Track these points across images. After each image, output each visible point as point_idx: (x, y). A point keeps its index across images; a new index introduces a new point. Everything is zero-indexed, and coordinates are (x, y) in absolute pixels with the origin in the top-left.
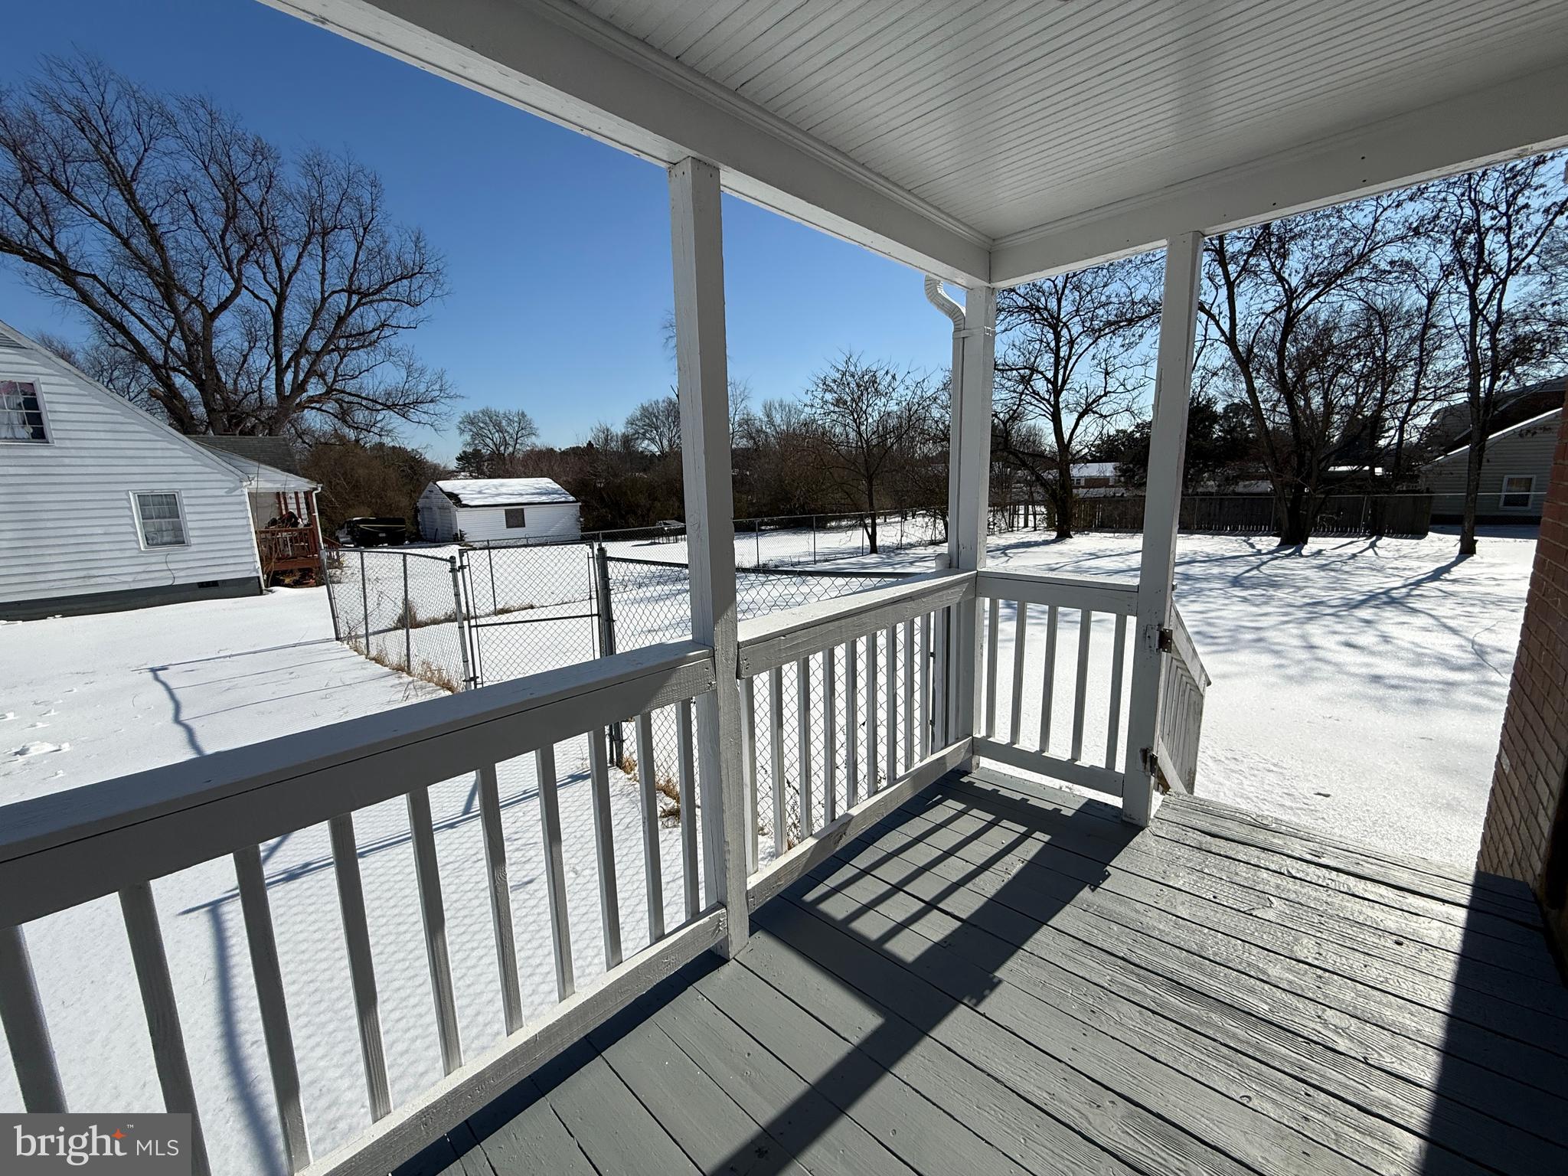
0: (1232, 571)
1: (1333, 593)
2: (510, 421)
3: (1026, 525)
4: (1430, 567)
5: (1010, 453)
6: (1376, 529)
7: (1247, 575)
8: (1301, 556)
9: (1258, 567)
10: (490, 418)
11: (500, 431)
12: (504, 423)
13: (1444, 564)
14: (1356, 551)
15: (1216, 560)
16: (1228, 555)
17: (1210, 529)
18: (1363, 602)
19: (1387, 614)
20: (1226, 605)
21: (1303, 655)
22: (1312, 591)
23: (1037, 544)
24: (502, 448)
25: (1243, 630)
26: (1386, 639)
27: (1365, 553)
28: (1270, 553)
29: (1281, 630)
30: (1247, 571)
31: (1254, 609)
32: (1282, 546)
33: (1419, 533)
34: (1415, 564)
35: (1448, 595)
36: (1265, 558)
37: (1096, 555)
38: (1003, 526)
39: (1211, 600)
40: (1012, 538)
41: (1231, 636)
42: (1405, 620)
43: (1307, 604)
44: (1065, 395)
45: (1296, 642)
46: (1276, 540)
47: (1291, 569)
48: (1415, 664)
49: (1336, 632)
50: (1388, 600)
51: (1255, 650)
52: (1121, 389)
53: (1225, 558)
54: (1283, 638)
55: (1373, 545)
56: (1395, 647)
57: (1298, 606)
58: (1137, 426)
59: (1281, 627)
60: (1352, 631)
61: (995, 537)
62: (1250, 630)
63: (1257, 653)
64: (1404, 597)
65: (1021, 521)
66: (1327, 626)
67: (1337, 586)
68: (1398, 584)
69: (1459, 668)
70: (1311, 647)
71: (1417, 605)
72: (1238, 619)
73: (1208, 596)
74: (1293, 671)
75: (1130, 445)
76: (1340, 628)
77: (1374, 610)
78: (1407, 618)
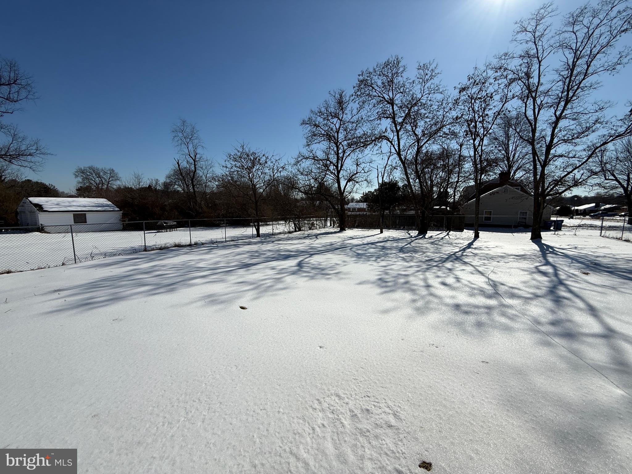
0: (401, 245)
1: (436, 254)
2: (105, 173)
3: (331, 225)
4: (467, 243)
5: (322, 195)
6: (449, 228)
7: (406, 246)
8: (425, 238)
9: (410, 243)
10: (94, 171)
11: (99, 177)
12: (101, 174)
13: (470, 241)
14: (443, 236)
15: (396, 240)
16: (401, 238)
17: (396, 227)
18: (447, 259)
19: (457, 265)
20: (395, 262)
21: (424, 292)
22: (429, 254)
23: (332, 233)
24: (100, 185)
25: (400, 276)
26: (458, 279)
27: (446, 237)
28: (415, 237)
29: (415, 276)
30: (406, 245)
31: (406, 264)
32: (419, 234)
33: (461, 230)
34: (462, 241)
35: (475, 255)
36: (413, 239)
37: (352, 238)
38: (321, 225)
39: (390, 259)
40: (323, 231)
41: (394, 281)
42: (463, 268)
43: (427, 261)
44: (342, 172)
45: (422, 283)
46: (417, 232)
47: (422, 244)
48: (472, 295)
49: (438, 277)
50: (456, 258)
51: (404, 289)
52: (363, 171)
53: (399, 239)
54: (417, 281)
55: (448, 234)
56: (463, 285)
57: (424, 262)
58: (375, 190)
59: (416, 274)
60: (444, 275)
61: (316, 230)
62: (403, 277)
63: (405, 291)
64: (461, 256)
65: (329, 224)
66: (435, 273)
67: (437, 251)
68: (457, 250)
69: (490, 297)
70: (428, 286)
71: (466, 260)
72: (399, 270)
73: (389, 257)
74: (420, 304)
75: (373, 197)
76: (440, 273)
77: (451, 263)
78: (464, 267)
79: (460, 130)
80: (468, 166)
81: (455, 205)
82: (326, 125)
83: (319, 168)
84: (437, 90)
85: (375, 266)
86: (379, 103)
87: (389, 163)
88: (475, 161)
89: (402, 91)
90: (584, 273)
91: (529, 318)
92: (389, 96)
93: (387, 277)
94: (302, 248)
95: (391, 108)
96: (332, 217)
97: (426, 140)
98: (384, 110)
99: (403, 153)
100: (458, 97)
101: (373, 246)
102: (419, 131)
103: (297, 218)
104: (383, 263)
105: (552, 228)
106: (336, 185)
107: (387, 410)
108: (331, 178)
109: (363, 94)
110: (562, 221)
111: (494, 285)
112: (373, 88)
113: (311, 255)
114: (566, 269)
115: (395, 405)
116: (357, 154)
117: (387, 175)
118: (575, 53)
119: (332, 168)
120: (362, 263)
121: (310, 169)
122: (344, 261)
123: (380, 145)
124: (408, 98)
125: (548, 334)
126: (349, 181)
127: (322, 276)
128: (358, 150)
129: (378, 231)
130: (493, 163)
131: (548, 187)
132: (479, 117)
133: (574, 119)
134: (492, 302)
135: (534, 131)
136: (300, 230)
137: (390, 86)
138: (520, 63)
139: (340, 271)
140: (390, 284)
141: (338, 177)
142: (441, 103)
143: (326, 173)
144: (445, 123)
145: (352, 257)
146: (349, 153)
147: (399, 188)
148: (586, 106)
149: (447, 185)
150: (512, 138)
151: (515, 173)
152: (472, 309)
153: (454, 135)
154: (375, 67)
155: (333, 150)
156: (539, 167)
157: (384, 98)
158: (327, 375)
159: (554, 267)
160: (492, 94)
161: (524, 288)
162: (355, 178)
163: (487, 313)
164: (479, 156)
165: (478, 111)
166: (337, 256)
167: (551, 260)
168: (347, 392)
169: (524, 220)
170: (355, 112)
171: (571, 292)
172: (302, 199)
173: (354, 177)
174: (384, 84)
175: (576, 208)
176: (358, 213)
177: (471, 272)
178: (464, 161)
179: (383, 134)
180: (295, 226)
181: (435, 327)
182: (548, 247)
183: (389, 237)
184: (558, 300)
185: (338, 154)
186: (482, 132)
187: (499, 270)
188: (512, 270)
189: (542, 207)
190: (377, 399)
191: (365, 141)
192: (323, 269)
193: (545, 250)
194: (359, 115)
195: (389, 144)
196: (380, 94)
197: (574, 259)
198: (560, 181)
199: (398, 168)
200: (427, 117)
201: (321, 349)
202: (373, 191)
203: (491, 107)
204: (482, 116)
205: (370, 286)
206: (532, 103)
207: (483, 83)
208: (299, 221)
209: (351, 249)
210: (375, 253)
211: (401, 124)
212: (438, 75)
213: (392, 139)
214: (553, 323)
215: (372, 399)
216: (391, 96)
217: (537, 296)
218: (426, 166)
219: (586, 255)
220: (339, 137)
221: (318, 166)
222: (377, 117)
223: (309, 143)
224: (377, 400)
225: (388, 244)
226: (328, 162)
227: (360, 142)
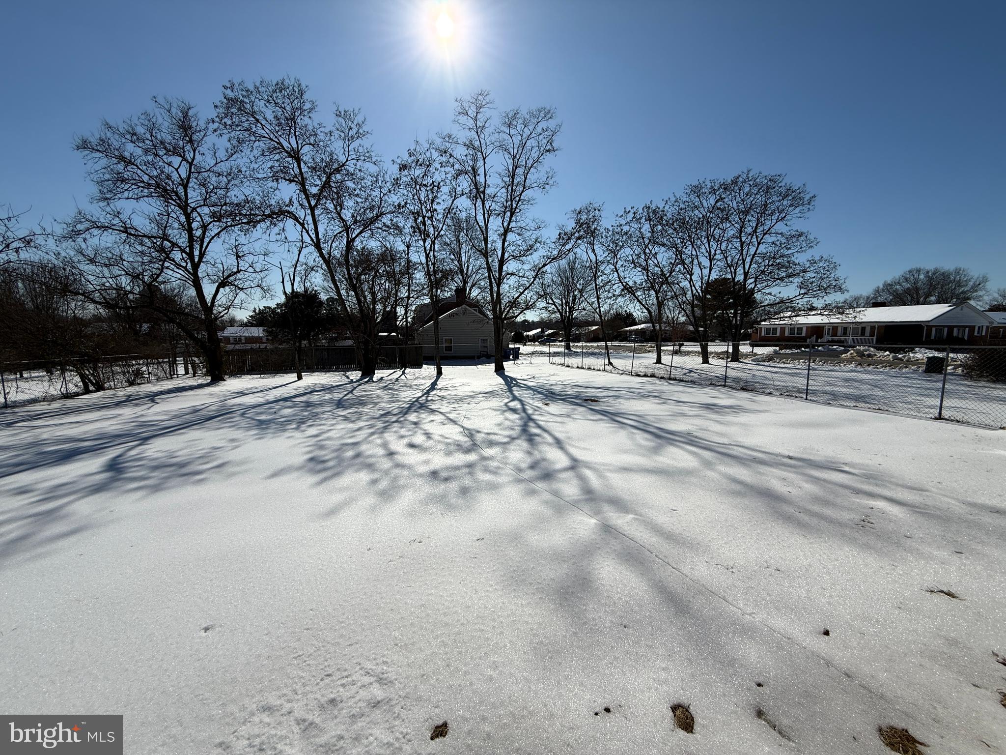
0: (337, 396)
1: (393, 404)
3: (187, 373)
4: (429, 383)
5: (154, 310)
6: (403, 365)
7: (346, 397)
8: (373, 382)
9: (351, 392)
13: (433, 381)
14: (397, 376)
15: (328, 389)
16: (335, 384)
17: (324, 368)
18: (409, 408)
19: (423, 416)
20: (333, 425)
21: (386, 464)
22: (383, 405)
23: (191, 388)
25: (345, 448)
26: (428, 435)
27: (402, 378)
28: (357, 381)
29: (370, 442)
30: (346, 395)
31: (351, 425)
32: (364, 376)
33: (419, 366)
34: (423, 382)
35: (442, 398)
36: (355, 384)
37: (242, 394)
38: (161, 374)
39: (323, 422)
40: (168, 385)
41: (337, 457)
42: (432, 419)
43: (382, 415)
44: (202, 268)
45: (381, 451)
46: (359, 374)
47: (370, 391)
48: (449, 454)
49: (402, 437)
50: (420, 405)
51: (356, 467)
52: (251, 269)
53: (333, 387)
54: (373, 449)
55: (404, 373)
56: (435, 442)
57: (377, 418)
58: (278, 305)
59: (370, 439)
60: (410, 433)
61: (149, 385)
62: (350, 447)
63: (358, 470)
64: (426, 403)
65: (181, 370)
66: (396, 432)
67: (394, 399)
68: (420, 394)
69: (468, 451)
70: (391, 454)
71: (433, 407)
72: (341, 438)
73: (321, 419)
74: (384, 484)
75: (274, 317)
76: (403, 432)
77: (416, 414)
78: (432, 417)
79: (407, 225)
80: (420, 276)
81: (408, 331)
82: (154, 165)
83: (143, 253)
84: (368, 158)
85: (298, 438)
86: (272, 150)
87: (302, 259)
88: (428, 270)
89: (312, 141)
90: (546, 404)
91: (511, 467)
92: (290, 144)
93: (323, 453)
94: (114, 427)
95: (296, 165)
96: (186, 355)
97: (358, 231)
98: (285, 167)
99: (325, 247)
100: (399, 176)
101: (288, 404)
102: (347, 214)
103: (89, 362)
104: (313, 431)
105: (511, 357)
106: (192, 292)
107: (367, 680)
108: (179, 276)
109: (237, 126)
110: (519, 348)
111: (471, 434)
112: (257, 120)
113: (145, 440)
114: (531, 402)
115: (377, 664)
116: (235, 235)
117: (299, 279)
118: (513, 160)
119: (177, 255)
120: (272, 438)
121: (117, 252)
122: (233, 440)
123: (281, 225)
124: (324, 158)
125: (530, 480)
126: (222, 284)
127: (184, 478)
128: (236, 228)
129: (293, 377)
130: (447, 275)
131: (505, 309)
132: (427, 212)
133: (519, 235)
134: (472, 457)
135: (486, 240)
136: (100, 387)
137: (290, 127)
138: (465, 154)
139: (225, 460)
140: (331, 464)
141: (195, 274)
142: (375, 179)
143: (162, 265)
144: (384, 209)
145: (249, 429)
146: (216, 231)
147: (321, 303)
148: (527, 221)
149: (396, 301)
150: (464, 246)
151: (470, 290)
152: (452, 473)
153: (399, 230)
154: (258, 85)
155: (177, 219)
156: (494, 285)
157: (280, 143)
158: (234, 681)
159: (521, 401)
160: (439, 184)
161: (500, 432)
162: (235, 280)
163: (470, 473)
164: (432, 264)
165: (425, 202)
166: (213, 433)
167: (516, 393)
168: (285, 691)
169: (485, 349)
170: (222, 154)
171: (539, 427)
172: (97, 318)
173: (232, 278)
174: (278, 119)
175: (528, 333)
176: (249, 346)
177: (442, 422)
178: (415, 270)
179: (287, 208)
180: (83, 381)
181: (411, 514)
182: (512, 378)
183: (315, 385)
184: (531, 439)
185: (190, 230)
186: (433, 232)
187: (472, 414)
188: (485, 411)
189: (501, 333)
190: (345, 670)
191: (251, 214)
192: (182, 465)
193: (510, 383)
194: (232, 162)
195: (299, 227)
196: (272, 136)
197: (534, 390)
198: (514, 303)
199: (319, 269)
200: (357, 195)
201: (209, 633)
202: (273, 306)
203: (440, 201)
204: (430, 210)
205: (295, 474)
206: (481, 206)
207: (428, 166)
208: (95, 369)
209: (243, 415)
210: (294, 415)
211: (318, 197)
212: (368, 135)
213: (303, 219)
214: (532, 467)
215: (337, 675)
216: (295, 146)
217: (513, 439)
218: (363, 270)
219: (543, 385)
220: (189, 196)
221: (140, 248)
222: (271, 175)
223: (108, 196)
224: (346, 674)
225: (315, 398)
226: (167, 244)
227: (240, 214)
